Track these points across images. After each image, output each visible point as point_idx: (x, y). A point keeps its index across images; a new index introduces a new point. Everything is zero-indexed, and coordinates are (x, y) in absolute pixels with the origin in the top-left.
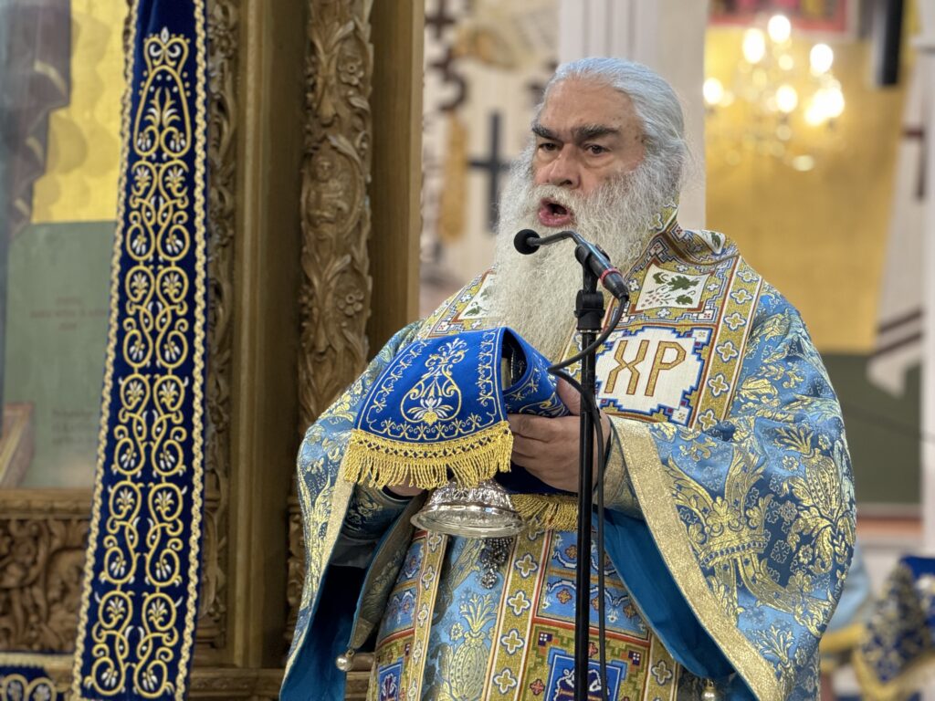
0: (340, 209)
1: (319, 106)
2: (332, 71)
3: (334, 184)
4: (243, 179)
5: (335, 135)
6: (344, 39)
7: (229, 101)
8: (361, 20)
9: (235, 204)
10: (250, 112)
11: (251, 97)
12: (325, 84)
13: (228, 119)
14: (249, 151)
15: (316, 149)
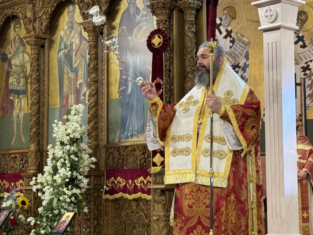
0: (190, 87)
1: (186, 70)
2: (188, 63)
3: (189, 83)
4: (174, 83)
5: (189, 75)
6: (190, 58)
7: (172, 70)
8: (193, 54)
9: (173, 88)
10: (175, 72)
11: (175, 69)
12: (187, 66)
13: (171, 73)
14: (175, 78)
15: (186, 77)
